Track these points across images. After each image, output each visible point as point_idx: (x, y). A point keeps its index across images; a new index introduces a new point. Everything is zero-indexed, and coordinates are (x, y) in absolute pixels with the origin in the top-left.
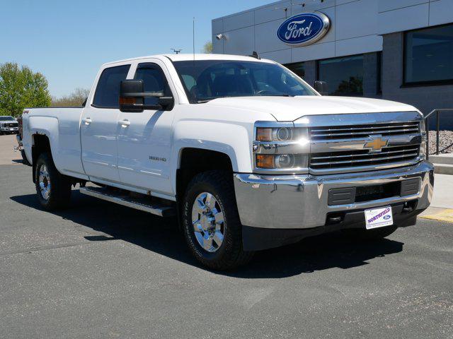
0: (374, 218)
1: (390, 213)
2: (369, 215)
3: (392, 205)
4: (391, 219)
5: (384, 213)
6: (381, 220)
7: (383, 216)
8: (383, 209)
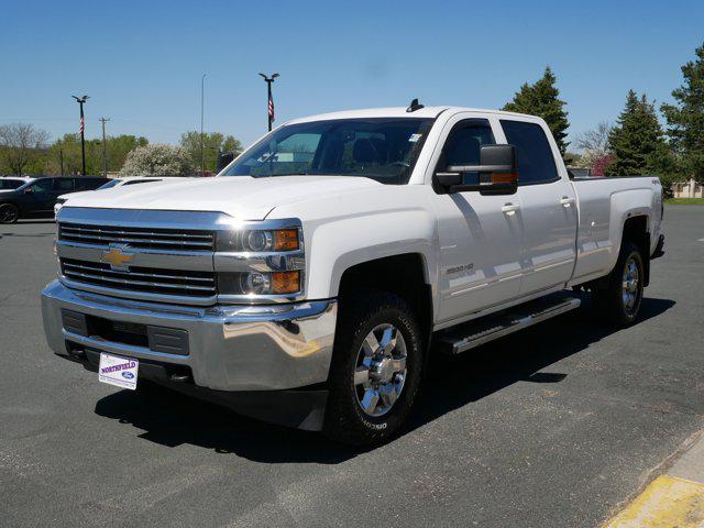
0: (110, 369)
1: (134, 371)
2: (106, 361)
3: (140, 360)
4: (134, 380)
5: (125, 366)
6: (117, 374)
7: (122, 371)
8: (127, 361)
